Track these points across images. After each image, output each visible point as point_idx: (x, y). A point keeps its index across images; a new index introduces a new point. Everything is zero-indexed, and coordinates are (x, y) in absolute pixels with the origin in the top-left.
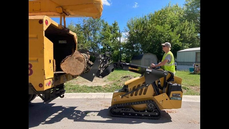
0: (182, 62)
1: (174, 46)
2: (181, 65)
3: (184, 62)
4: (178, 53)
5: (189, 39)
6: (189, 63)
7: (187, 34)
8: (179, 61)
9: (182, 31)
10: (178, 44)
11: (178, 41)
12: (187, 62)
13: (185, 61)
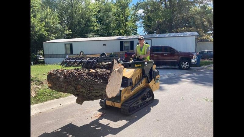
0: (50, 55)
1: (38, 35)
2: (50, 58)
3: (53, 55)
4: (44, 44)
5: (54, 29)
6: (59, 56)
7: (52, 23)
8: (47, 54)
9: (45, 19)
10: (44, 34)
11: (43, 30)
12: (56, 55)
13: (54, 53)
